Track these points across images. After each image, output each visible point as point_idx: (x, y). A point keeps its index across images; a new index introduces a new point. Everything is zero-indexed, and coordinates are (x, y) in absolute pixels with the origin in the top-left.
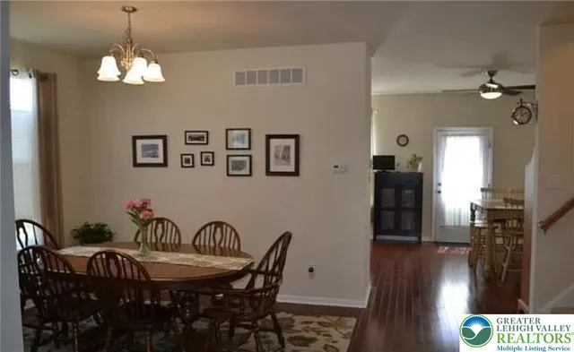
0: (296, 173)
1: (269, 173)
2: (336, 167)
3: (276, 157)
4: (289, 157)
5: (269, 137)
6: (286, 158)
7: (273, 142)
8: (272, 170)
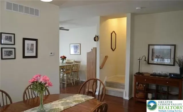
0: (36, 57)
1: (24, 57)
2: (51, 53)
3: (28, 49)
4: (33, 49)
5: (24, 39)
6: (32, 50)
7: (27, 42)
8: (26, 55)
